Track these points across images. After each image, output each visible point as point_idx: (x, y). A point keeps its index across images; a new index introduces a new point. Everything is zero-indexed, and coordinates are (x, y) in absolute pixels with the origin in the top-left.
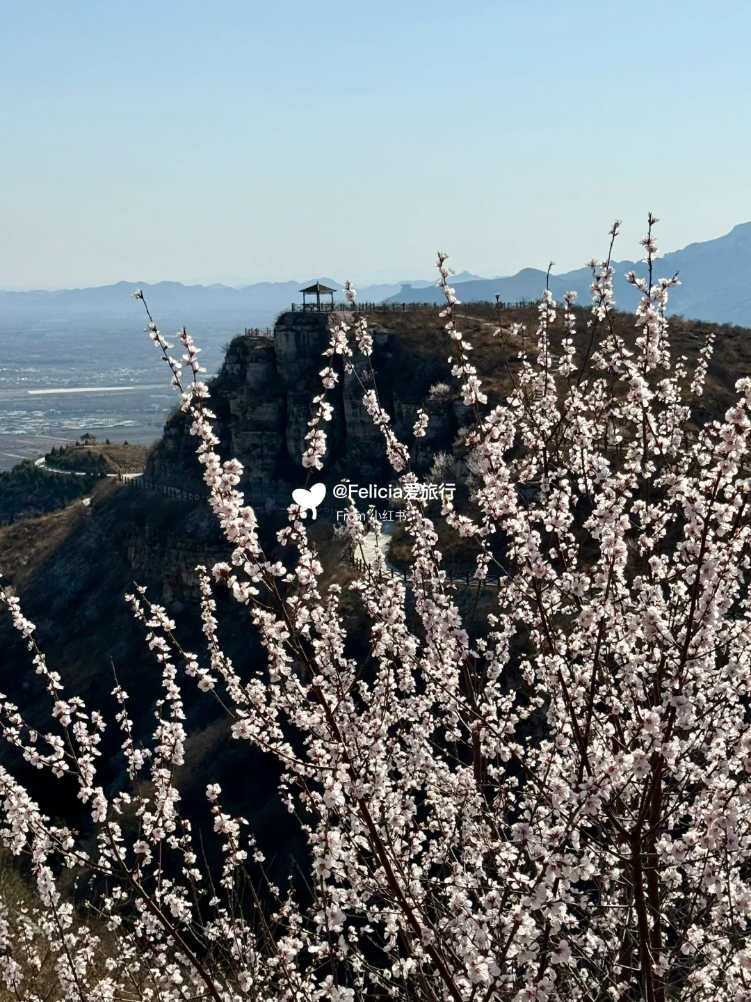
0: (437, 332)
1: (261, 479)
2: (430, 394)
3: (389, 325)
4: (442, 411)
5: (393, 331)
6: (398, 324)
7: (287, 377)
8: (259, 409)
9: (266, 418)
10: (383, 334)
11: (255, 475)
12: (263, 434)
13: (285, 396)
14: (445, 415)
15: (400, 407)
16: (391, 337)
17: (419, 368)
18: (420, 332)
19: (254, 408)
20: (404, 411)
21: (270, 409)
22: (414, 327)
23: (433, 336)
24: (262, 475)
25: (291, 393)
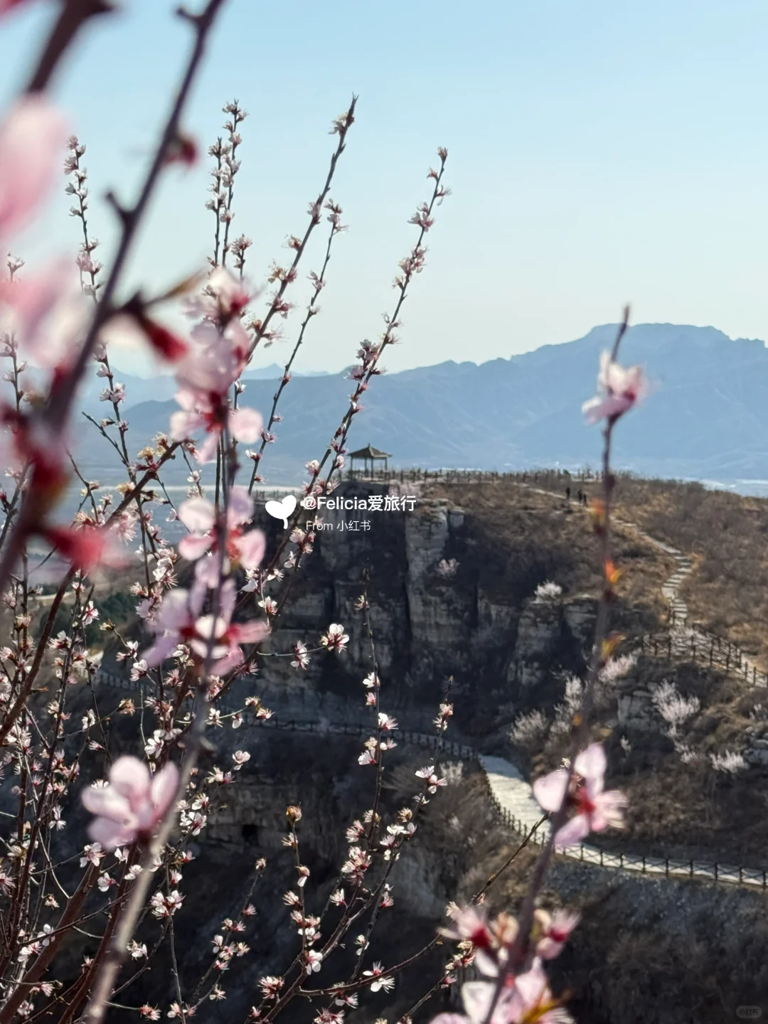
0: (521, 512)
1: (302, 690)
2: (535, 596)
3: (462, 501)
4: (552, 618)
5: (469, 510)
6: (470, 500)
7: (334, 562)
8: (302, 601)
9: (310, 613)
10: (458, 514)
11: (293, 684)
12: (306, 633)
13: (332, 587)
14: (556, 624)
15: (487, 607)
16: (467, 518)
17: (512, 560)
18: (501, 513)
19: (295, 600)
20: (493, 613)
21: (315, 602)
22: (491, 504)
23: (518, 518)
24: (304, 684)
25: (341, 583)
